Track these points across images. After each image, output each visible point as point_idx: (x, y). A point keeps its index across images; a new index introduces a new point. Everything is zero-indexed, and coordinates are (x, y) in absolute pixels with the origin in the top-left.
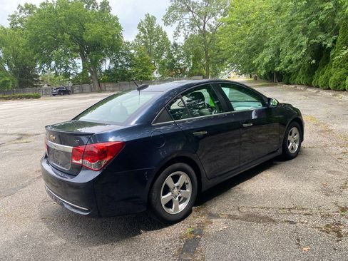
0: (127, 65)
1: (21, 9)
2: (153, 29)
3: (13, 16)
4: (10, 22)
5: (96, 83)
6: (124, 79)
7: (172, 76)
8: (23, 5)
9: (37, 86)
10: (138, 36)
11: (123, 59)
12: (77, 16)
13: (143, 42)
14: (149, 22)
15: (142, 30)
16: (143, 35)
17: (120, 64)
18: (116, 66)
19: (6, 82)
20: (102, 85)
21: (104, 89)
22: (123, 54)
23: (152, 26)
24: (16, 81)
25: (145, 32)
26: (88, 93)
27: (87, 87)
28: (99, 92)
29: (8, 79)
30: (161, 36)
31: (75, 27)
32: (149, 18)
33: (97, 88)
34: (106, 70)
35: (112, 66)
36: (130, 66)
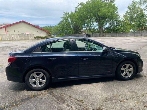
0: (116, 25)
1: (79, 5)
2: (135, 8)
3: (77, 7)
4: (75, 10)
5: (102, 33)
6: (114, 31)
7: (139, 31)
8: (80, 3)
9: (80, 34)
10: (127, 12)
11: (115, 23)
12: (97, 6)
13: (129, 14)
14: (134, 5)
15: (130, 9)
16: (129, 11)
17: (113, 25)
18: (112, 26)
19: (70, 31)
20: (104, 34)
21: (104, 35)
22: (116, 21)
23: (135, 6)
24: (73, 31)
25: (131, 10)
26: (98, 37)
27: (98, 34)
28: (102, 37)
29: (71, 31)
30: (139, 11)
31: (95, 10)
32: (134, 3)
33: (102, 35)
34: (107, 28)
35: (110, 26)
36: (118, 26)
